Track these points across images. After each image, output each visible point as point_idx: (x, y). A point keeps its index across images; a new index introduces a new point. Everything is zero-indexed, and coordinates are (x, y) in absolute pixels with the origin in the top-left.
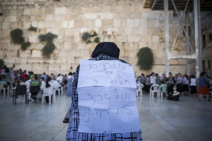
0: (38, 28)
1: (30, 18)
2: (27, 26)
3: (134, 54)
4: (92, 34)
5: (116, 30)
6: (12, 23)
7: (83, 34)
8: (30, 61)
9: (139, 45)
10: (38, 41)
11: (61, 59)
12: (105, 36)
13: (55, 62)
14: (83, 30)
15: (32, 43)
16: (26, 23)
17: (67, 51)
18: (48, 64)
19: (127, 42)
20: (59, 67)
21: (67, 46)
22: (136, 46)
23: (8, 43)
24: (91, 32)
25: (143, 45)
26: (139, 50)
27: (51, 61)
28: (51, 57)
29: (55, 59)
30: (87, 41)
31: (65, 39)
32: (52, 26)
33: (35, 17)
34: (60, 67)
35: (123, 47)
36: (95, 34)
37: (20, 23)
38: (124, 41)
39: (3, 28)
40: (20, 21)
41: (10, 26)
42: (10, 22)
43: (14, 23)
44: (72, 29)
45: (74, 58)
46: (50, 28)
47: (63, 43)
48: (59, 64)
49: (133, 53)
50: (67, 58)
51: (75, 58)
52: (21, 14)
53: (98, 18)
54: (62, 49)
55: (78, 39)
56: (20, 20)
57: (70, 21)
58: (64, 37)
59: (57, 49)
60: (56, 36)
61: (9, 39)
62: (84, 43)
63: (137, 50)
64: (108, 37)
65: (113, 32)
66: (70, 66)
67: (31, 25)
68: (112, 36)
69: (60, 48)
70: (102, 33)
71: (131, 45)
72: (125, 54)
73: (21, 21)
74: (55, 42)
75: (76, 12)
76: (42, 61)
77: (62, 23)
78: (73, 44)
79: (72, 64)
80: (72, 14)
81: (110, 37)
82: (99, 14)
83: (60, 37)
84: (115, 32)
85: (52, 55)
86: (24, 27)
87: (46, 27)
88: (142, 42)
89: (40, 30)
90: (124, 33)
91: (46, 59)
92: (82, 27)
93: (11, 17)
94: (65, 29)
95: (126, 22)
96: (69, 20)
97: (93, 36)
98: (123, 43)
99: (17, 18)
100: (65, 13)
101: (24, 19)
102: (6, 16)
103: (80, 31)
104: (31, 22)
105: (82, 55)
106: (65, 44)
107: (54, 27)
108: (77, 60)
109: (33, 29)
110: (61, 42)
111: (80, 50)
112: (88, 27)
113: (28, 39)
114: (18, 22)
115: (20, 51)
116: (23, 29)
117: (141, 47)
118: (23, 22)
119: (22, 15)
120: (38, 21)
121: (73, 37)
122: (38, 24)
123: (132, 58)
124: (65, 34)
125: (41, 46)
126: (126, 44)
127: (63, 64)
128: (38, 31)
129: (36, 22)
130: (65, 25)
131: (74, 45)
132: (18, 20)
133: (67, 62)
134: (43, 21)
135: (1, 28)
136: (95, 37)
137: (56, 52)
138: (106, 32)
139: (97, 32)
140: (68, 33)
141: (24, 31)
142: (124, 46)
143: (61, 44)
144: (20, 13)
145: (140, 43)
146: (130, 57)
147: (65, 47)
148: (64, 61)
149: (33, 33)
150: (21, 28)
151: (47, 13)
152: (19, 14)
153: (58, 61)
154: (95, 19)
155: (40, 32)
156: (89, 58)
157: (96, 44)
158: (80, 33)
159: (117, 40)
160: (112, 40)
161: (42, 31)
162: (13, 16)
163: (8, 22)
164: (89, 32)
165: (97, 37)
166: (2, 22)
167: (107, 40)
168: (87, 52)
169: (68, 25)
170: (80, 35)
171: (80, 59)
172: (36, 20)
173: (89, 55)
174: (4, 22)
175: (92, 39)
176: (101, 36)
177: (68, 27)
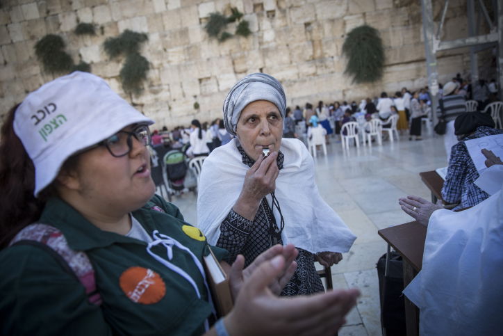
0: (96, 25)
1: (71, 3)
2: (68, 24)
3: (337, 47)
4: (229, 15)
6: (31, 23)
7: (206, 18)
9: (344, 24)
10: (106, 57)
11: (169, 90)
12: (260, 15)
13: (156, 100)
14: (206, 10)
15: (92, 63)
16: (64, 17)
17: (179, 67)
18: (142, 105)
19: (316, 20)
20: (167, 108)
21: (176, 56)
22: (339, 26)
23: (36, 75)
24: (225, 12)
25: (354, 23)
26: (346, 37)
27: (147, 98)
28: (143, 89)
29: (155, 92)
30: (220, 35)
31: (168, 39)
32: (128, 12)
34: (170, 108)
35: (308, 34)
36: (236, 15)
37: (49, 18)
38: (308, 20)
39: (14, 41)
40: (48, 14)
41: (29, 32)
42: (25, 21)
43: (36, 21)
44: (178, 11)
45: (197, 82)
46: (125, 18)
47: (165, 50)
48: (167, 102)
49: (333, 46)
50: (182, 87)
51: (200, 80)
54: (166, 65)
55: (198, 34)
56: (48, 12)
58: (163, 36)
59: (153, 68)
60: (144, 37)
61: (35, 65)
62: (215, 42)
63: (343, 36)
64: (268, 16)
65: (277, 3)
66: (193, 101)
67: (78, 20)
68: (278, 13)
69: (161, 64)
70: (252, 7)
71: (327, 27)
72: (314, 51)
73: (52, 13)
74: (147, 52)
77: (151, 1)
78: (188, 49)
79: (195, 97)
81: (274, 16)
83: (154, 38)
84: (283, 0)
85: (146, 85)
86: (62, 28)
87: (115, 19)
88: (351, 15)
89: (102, 28)
91: (133, 96)
92: (202, 2)
93: (24, 7)
94: (161, 15)
97: (232, 20)
98: (307, 25)
99: (40, 9)
101: (57, 8)
102: (10, 9)
103: (198, 13)
104: (76, 11)
105: (216, 72)
106: (169, 50)
107: (134, 16)
108: (205, 85)
109: (85, 30)
110: (160, 48)
111: (208, 60)
112: (215, 1)
113: (80, 56)
114: (45, 18)
116: (62, 32)
117: (349, 28)
118: (55, 16)
120: (93, 7)
121: (184, 32)
122: (93, 15)
123: (333, 57)
124: (164, 27)
125: (116, 68)
126: (314, 26)
127: (174, 100)
128: (98, 32)
129: (88, 10)
130: (158, 5)
131: (191, 51)
132: (44, 14)
133: (184, 95)
134: (103, 3)
135: (9, 42)
136: (237, 23)
137: (152, 74)
138: (262, 5)
139: (240, 9)
140: (171, 24)
141: (65, 38)
142: (310, 32)
143: (159, 53)
145: (346, 18)
146: (327, 56)
147: (170, 58)
148: (176, 92)
149: (88, 39)
150: (57, 33)
153: (163, 95)
155: (103, 33)
156: (232, 75)
157: (242, 40)
158: (200, 19)
159: (291, 19)
160: (278, 22)
161: (107, 29)
162: (27, 3)
163: (20, 22)
164: (222, 13)
165: (241, 20)
166: (6, 25)
167: (266, 23)
168: (225, 63)
169: (167, 4)
170: (200, 23)
171: (213, 81)
172: (86, 6)
173: (231, 69)
174: (11, 23)
175: (232, 29)
176: (251, 17)
177: (167, 7)
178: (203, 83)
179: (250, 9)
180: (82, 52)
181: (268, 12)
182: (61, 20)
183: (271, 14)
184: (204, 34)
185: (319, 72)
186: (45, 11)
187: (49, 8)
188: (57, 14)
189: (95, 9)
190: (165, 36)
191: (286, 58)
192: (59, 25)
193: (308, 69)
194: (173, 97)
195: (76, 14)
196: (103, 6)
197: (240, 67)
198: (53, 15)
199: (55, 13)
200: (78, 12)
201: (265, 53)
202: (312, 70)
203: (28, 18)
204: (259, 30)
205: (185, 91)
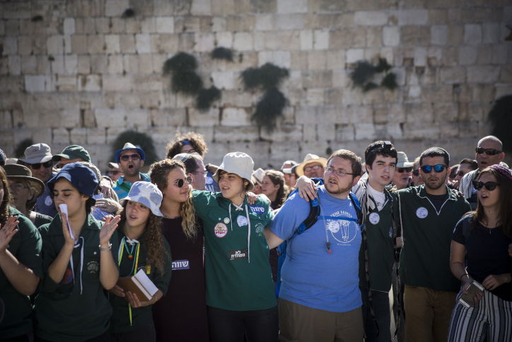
0: (236, 51)
1: (211, 25)
2: (204, 45)
3: (483, 112)
4: (376, 64)
5: (438, 54)
6: (163, 37)
7: (353, 65)
8: (219, 136)
9: (495, 90)
10: (239, 84)
11: (302, 131)
12: (409, 69)
13: (287, 139)
14: (355, 56)
15: (224, 89)
16: (201, 37)
17: (316, 109)
18: (271, 142)
19: (466, 83)
20: (297, 149)
21: (315, 97)
22: (488, 92)
23: (156, 91)
24: (372, 60)
25: (504, 91)
26: (494, 104)
27: (277, 136)
28: (275, 125)
29: (287, 131)
30: (365, 84)
31: (309, 78)
32: (271, 45)
33: (224, 22)
34: (300, 150)
35: (455, 96)
36: (383, 65)
37: (185, 36)
38: (457, 81)
39: (139, 52)
40: (184, 31)
41: (158, 46)
42: (156, 33)
43: (169, 36)
44: (325, 52)
45: (333, 127)
46: (267, 49)
47: (305, 89)
48: (298, 142)
49: (480, 111)
50: (316, 129)
51: (337, 126)
52: (185, 12)
53: (391, 23)
54: (303, 104)
55: (341, 79)
56: (185, 29)
57: (317, 32)
58: (305, 75)
59: (289, 105)
60: (285, 73)
61: (158, 80)
62: (358, 90)
63: (491, 103)
64: (417, 72)
65: (429, 60)
66: (326, 146)
67: (216, 43)
68: (427, 71)
69: (298, 103)
70: (401, 61)
71: (476, 91)
72: (459, 113)
73: (188, 31)
74: (285, 88)
75: (333, 7)
76: (252, 136)
77: (298, 37)
78: (330, 92)
79: (329, 142)
80: (324, 12)
81: (423, 72)
82: (393, 12)
83: (295, 75)
84: (435, 58)
85: (278, 122)
86: (197, 48)
87: (257, 49)
88: (503, 82)
89: (241, 56)
90: (456, 60)
92: (351, 48)
93: (160, 20)
94: (307, 53)
95: (464, 32)
96: (317, 29)
97: (379, 70)
98: (456, 86)
99: (176, 24)
100: (305, 10)
101: (195, 27)
102: (144, 18)
103: (346, 58)
104: (215, 33)
105: (354, 119)
106: (310, 91)
107: (278, 49)
108: (341, 131)
109: (222, 54)
110: (300, 86)
111: (349, 106)
112: (365, 48)
113: (211, 80)
114: (180, 35)
115: (191, 110)
116: (195, 52)
117: (499, 94)
118: (191, 34)
119: (189, 16)
120: (235, 32)
121: (328, 75)
122: (234, 40)
123: (478, 122)
124: (307, 65)
126: (463, 88)
127: (307, 142)
128: (236, 59)
129: (229, 34)
130: (305, 42)
131: (332, 95)
132: (180, 29)
133: (317, 138)
134: (246, 31)
135: (134, 51)
136: (384, 74)
137: (288, 112)
138: (412, 60)
139: (390, 60)
140: (315, 64)
141: (199, 59)
142: (458, 94)
143: (298, 91)
144: (183, 8)
145: (497, 85)
146: (472, 120)
147: (309, 98)
148: (309, 133)
149: (223, 65)
150: (190, 52)
151: (256, 11)
152: (179, 11)
153: (295, 135)
154: (382, 27)
155: (241, 60)
156: (371, 126)
157: (387, 92)
158: (346, 64)
159: (440, 78)
160: (426, 80)
161: (246, 57)
162: (163, 16)
163: (151, 34)
164: (370, 62)
165: (389, 72)
166: (135, 34)
167: (414, 79)
168: (365, 112)
169: (314, 43)
170: (346, 68)
171: (350, 128)
172: (227, 30)
173: (370, 119)
174: (141, 33)
175: (378, 79)
176: (399, 70)
177: (313, 46)
178: (339, 129)
179: (399, 63)
180: (214, 76)
181: (418, 68)
182: (197, 39)
183: (420, 71)
184: (348, 80)
185: (462, 135)
186: (181, 27)
187: (187, 25)
188: (193, 33)
189: (237, 35)
190: (307, 75)
191: (429, 117)
192: (194, 44)
193: (450, 131)
194: (305, 139)
195: (215, 37)
196: (246, 34)
197: (380, 118)
198: (190, 33)
199: (193, 31)
200: (218, 35)
201: (408, 108)
202: (454, 132)
203: (160, 31)
204: (406, 85)
205: (320, 135)
